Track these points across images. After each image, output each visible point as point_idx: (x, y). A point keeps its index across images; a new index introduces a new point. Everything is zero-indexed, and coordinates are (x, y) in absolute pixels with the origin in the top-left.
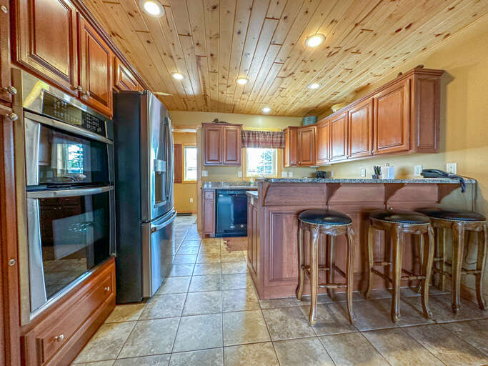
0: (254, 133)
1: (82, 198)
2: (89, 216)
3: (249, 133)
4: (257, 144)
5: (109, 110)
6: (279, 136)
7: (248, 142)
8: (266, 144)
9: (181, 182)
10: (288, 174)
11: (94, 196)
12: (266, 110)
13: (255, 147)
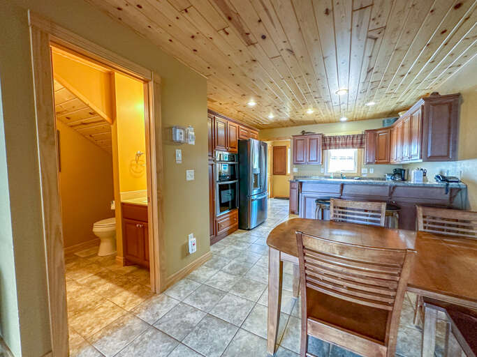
0: (335, 138)
1: (227, 185)
2: (230, 191)
3: (330, 138)
4: (337, 146)
5: (237, 150)
6: (359, 138)
7: (330, 145)
8: (346, 145)
9: (285, 174)
10: (368, 170)
11: (231, 184)
12: (344, 119)
13: (336, 148)
